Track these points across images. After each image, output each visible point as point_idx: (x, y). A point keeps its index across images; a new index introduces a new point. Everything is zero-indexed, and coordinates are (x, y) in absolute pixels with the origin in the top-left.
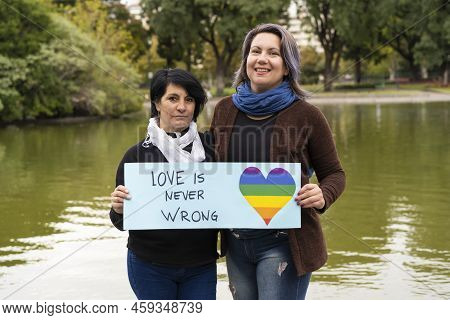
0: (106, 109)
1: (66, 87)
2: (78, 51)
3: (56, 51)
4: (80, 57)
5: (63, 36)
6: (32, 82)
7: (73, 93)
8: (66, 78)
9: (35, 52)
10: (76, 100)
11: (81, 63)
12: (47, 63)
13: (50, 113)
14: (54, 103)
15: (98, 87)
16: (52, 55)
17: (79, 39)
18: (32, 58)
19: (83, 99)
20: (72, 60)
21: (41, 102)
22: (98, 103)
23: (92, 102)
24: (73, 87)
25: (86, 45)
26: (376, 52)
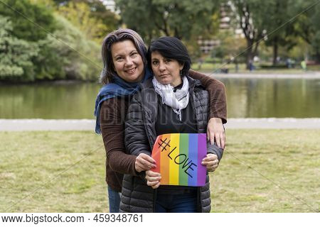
0: (87, 75)
1: (62, 61)
2: (70, 38)
3: (57, 38)
4: (71, 42)
5: (61, 28)
6: (41, 57)
7: (66, 65)
8: (62, 55)
9: (43, 38)
10: (68, 69)
11: (72, 46)
12: (50, 46)
13: (51, 77)
14: (54, 71)
15: (82, 61)
16: (53, 40)
17: (71, 30)
18: (42, 42)
19: (72, 69)
20: (67, 44)
21: (46, 70)
22: (82, 71)
23: (77, 71)
24: (66, 60)
25: (76, 34)
26: (290, 41)
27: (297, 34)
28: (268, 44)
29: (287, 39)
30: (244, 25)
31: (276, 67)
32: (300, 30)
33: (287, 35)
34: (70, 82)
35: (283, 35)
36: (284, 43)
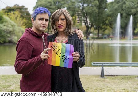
1: (7, 35)
3: (4, 26)
4: (10, 27)
5: (6, 22)
7: (9, 37)
10: (9, 39)
11: (11, 29)
12: (1, 29)
13: (2, 42)
14: (3, 40)
15: (15, 36)
16: (2, 27)
17: (10, 23)
19: (11, 39)
22: (15, 40)
23: (13, 40)
24: (9, 35)
25: (12, 24)
26: (104, 28)
27: (107, 25)
28: (95, 29)
29: (103, 27)
30: (85, 21)
31: (98, 38)
32: (108, 23)
33: (103, 25)
34: (11, 44)
35: (101, 25)
36: (102, 28)
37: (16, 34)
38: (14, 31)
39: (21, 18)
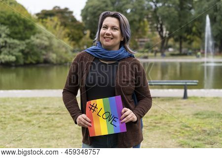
0: (57, 61)
1: (41, 52)
2: (45, 38)
3: (37, 38)
4: (45, 41)
5: (40, 32)
6: (27, 50)
7: (44, 55)
8: (42, 49)
9: (29, 38)
10: (44, 57)
11: (47, 43)
12: (32, 43)
13: (34, 62)
14: (36, 58)
15: (54, 52)
16: (35, 40)
17: (46, 34)
18: (27, 41)
19: (47, 57)
20: (43, 42)
21: (31, 58)
22: (53, 59)
23: (51, 58)
25: (49, 36)
26: (190, 39)
27: (194, 34)
28: (176, 40)
29: (188, 37)
30: (159, 30)
31: (181, 54)
32: (196, 32)
33: (188, 35)
34: (47, 65)
35: (185, 35)
36: (185, 40)
37: (54, 50)
38: (51, 45)
39: (62, 27)
